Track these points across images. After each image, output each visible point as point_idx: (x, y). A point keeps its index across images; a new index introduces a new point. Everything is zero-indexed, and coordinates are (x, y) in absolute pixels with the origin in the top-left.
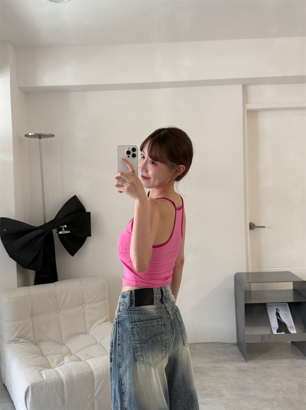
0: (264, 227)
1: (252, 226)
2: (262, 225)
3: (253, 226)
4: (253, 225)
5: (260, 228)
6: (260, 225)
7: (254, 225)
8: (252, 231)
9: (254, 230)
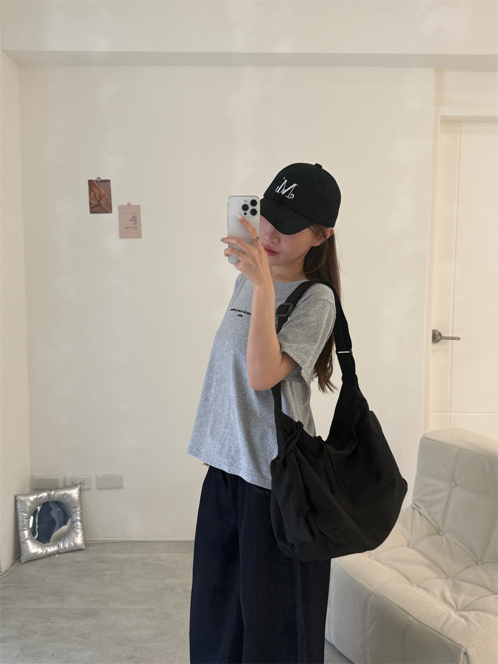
0: (458, 339)
1: (436, 337)
2: (455, 335)
3: (439, 337)
4: (437, 334)
5: (450, 341)
6: (450, 336)
7: (440, 334)
8: (437, 345)
9: (439, 343)
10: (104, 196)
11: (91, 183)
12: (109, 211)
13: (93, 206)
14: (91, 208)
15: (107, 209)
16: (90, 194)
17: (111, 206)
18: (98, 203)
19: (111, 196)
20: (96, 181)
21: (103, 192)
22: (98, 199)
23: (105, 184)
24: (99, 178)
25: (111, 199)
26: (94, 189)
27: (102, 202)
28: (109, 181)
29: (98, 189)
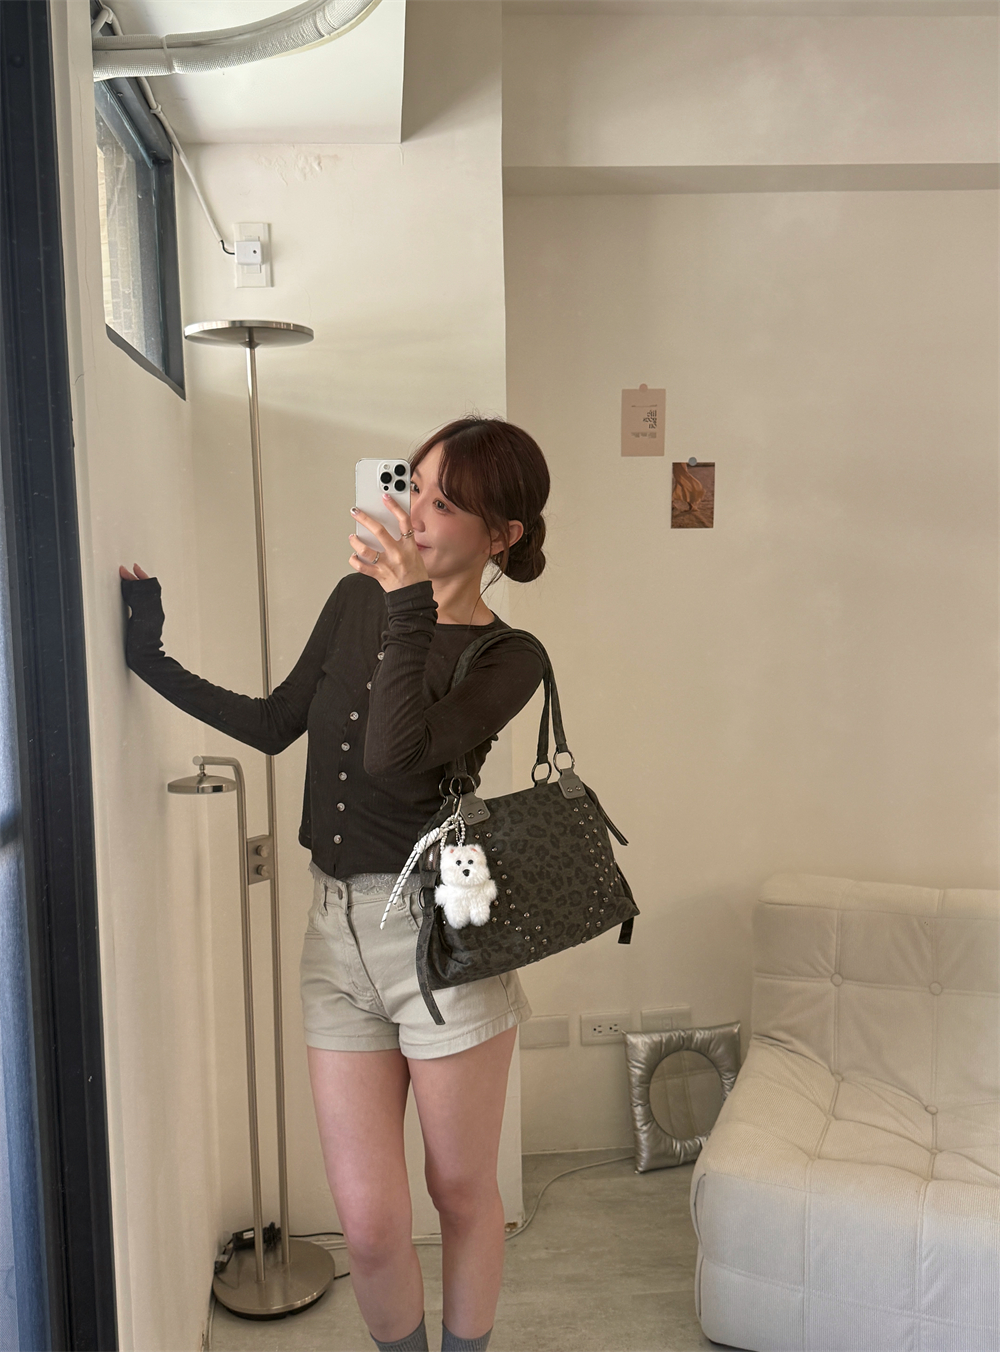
10: (701, 493)
11: (677, 467)
12: (707, 523)
13: (677, 513)
14: (674, 517)
15: (704, 520)
16: (674, 489)
17: (712, 513)
18: (687, 508)
19: (713, 495)
20: (688, 465)
21: (699, 486)
22: (688, 500)
23: (705, 471)
24: (693, 459)
25: (713, 500)
26: (683, 480)
27: (695, 507)
28: (713, 465)
29: (690, 479)
